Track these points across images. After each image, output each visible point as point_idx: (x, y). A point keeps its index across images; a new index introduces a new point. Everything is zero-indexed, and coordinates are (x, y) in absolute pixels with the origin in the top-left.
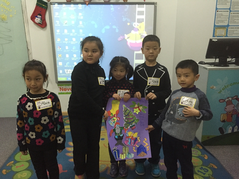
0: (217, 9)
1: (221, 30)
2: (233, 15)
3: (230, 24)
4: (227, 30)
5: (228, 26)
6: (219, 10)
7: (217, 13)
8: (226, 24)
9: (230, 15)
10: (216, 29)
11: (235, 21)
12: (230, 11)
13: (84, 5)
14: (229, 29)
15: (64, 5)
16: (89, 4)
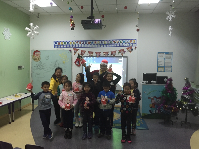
0: (158, 59)
1: (161, 68)
2: (166, 61)
3: (165, 66)
4: (164, 69)
5: (165, 67)
6: (159, 59)
7: (158, 61)
8: (164, 66)
9: (165, 62)
10: (158, 68)
11: (168, 64)
12: (165, 60)
13: (96, 58)
14: (165, 68)
15: (88, 58)
16: (98, 57)
